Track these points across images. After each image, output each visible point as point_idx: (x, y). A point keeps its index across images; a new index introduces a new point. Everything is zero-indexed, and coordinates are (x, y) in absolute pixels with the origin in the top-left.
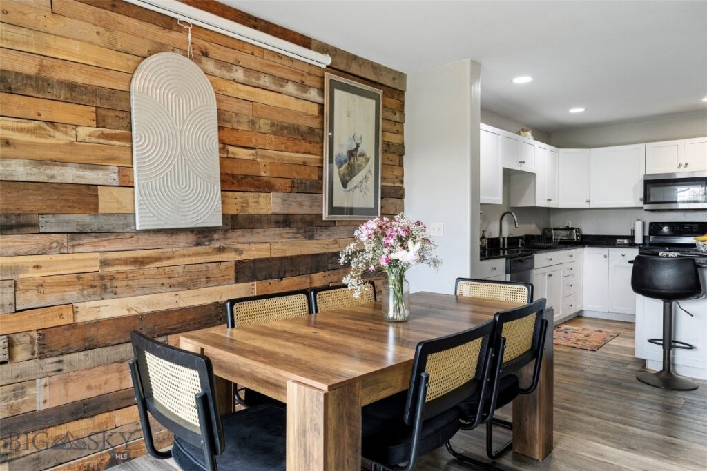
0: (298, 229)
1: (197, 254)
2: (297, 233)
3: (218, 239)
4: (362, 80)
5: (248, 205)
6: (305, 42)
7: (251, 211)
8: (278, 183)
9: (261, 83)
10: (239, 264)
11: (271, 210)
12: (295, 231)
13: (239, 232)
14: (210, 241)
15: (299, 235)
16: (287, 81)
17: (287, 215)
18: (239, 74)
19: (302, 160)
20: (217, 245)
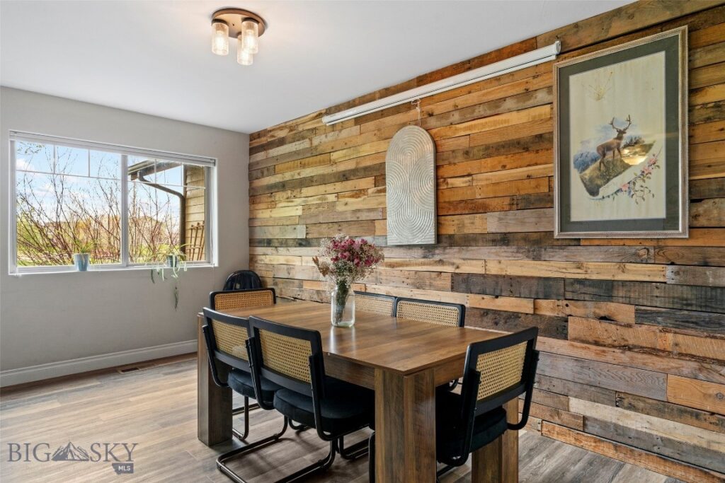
0: (519, 248)
1: (423, 264)
2: (517, 252)
3: (438, 254)
4: (640, 33)
5: (464, 226)
6: (529, 45)
7: (466, 231)
8: (494, 203)
9: (476, 114)
10: (454, 275)
11: (486, 229)
12: (515, 250)
13: (456, 249)
14: (433, 255)
15: (519, 255)
16: (504, 99)
17: (505, 234)
18: (456, 117)
19: (526, 174)
20: (437, 258)
